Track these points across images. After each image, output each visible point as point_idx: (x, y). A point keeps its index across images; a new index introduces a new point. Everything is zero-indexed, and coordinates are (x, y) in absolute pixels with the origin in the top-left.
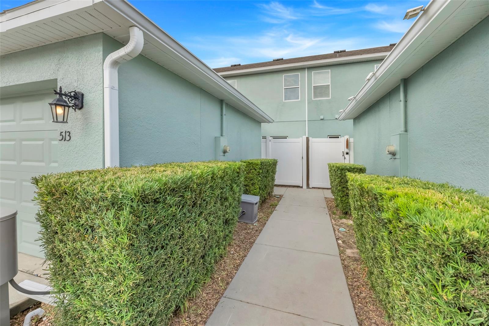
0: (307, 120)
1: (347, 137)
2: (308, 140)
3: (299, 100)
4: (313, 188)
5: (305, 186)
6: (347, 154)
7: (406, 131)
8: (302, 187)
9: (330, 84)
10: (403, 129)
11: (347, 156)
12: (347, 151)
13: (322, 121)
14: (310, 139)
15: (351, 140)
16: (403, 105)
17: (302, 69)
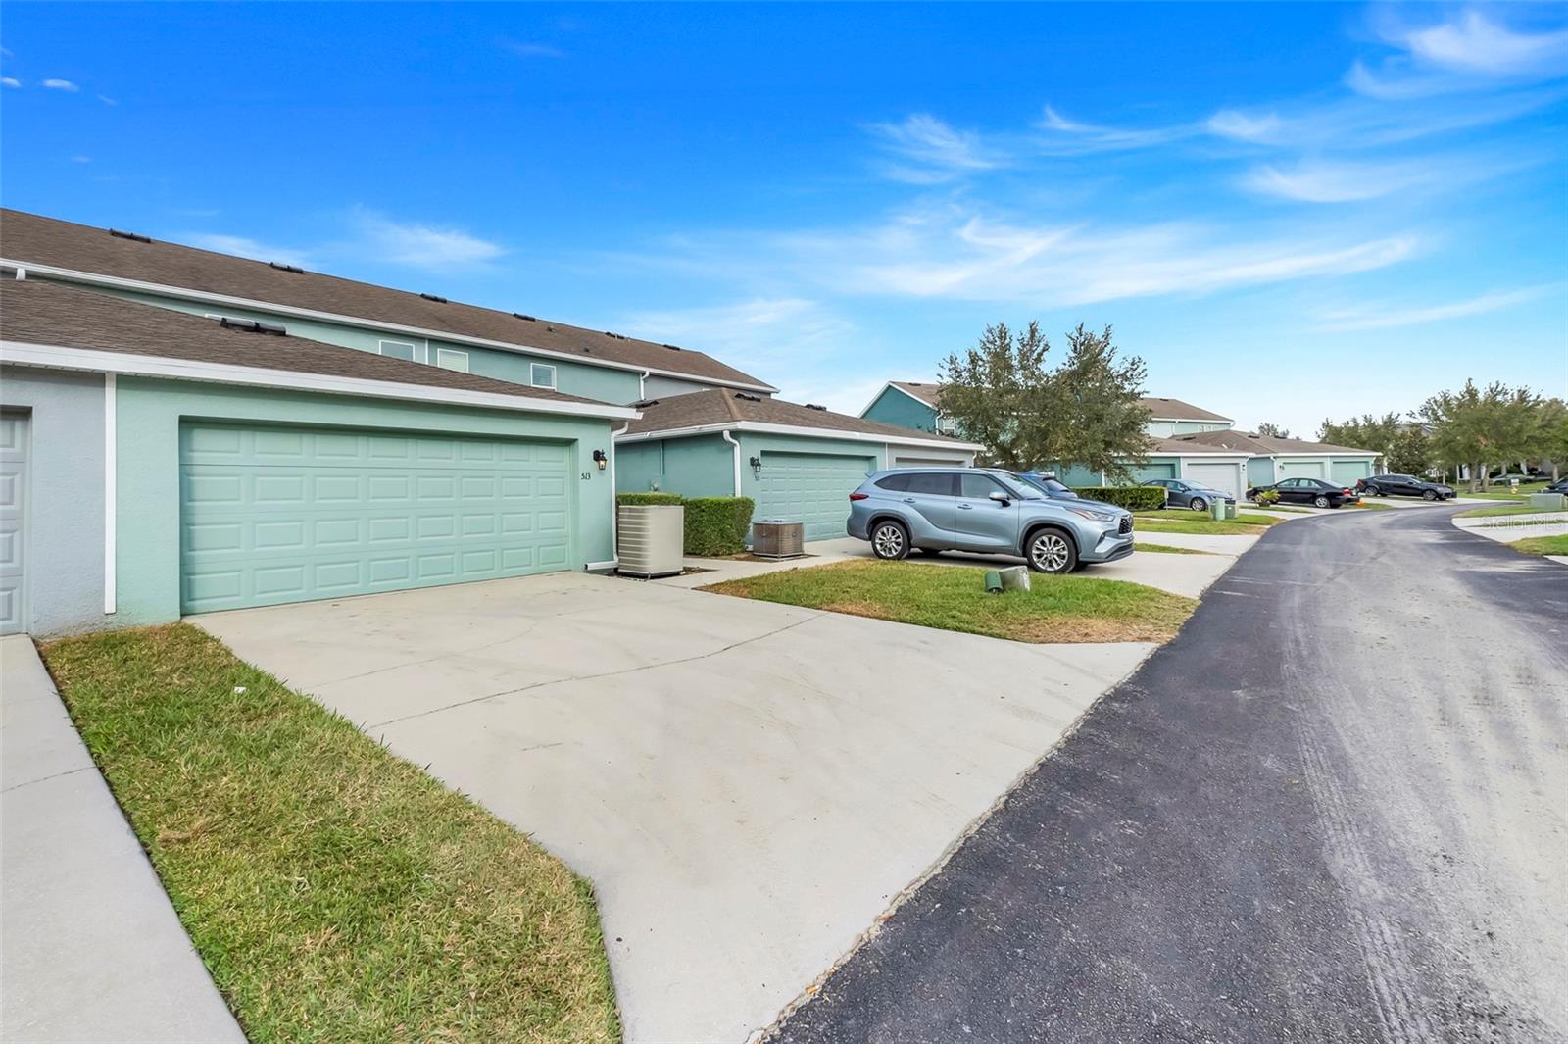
16: (662, 456)
17: (418, 339)
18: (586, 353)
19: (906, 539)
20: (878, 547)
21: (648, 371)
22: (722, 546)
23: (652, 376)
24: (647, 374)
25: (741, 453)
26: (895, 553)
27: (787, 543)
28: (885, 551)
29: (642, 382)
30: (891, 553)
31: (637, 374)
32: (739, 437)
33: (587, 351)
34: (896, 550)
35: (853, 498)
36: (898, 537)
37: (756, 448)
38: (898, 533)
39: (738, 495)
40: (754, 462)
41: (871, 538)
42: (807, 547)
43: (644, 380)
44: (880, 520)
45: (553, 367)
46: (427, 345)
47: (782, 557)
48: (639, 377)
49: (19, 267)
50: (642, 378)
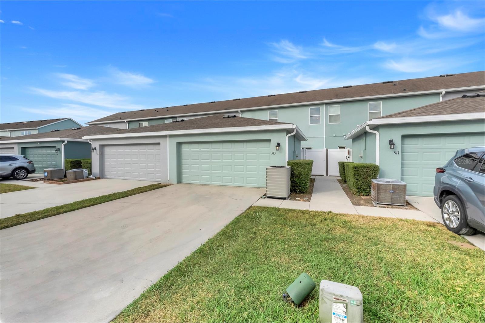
0: (325, 137)
1: (349, 149)
2: (327, 150)
3: (320, 124)
4: (330, 176)
5: (325, 175)
6: (349, 157)
7: (365, 149)
8: (324, 176)
9: (340, 114)
10: (364, 149)
11: (349, 159)
12: (349, 156)
13: (334, 137)
14: (329, 149)
15: (351, 150)
16: (364, 140)
17: (322, 104)
20: (445, 215)
21: (444, 91)
24: (443, 93)
25: (379, 139)
27: (385, 196)
29: (441, 98)
32: (379, 129)
41: (442, 207)
43: (443, 96)
44: (448, 192)
46: (325, 106)
47: (378, 204)
48: (440, 95)
49: (239, 110)
50: (441, 95)
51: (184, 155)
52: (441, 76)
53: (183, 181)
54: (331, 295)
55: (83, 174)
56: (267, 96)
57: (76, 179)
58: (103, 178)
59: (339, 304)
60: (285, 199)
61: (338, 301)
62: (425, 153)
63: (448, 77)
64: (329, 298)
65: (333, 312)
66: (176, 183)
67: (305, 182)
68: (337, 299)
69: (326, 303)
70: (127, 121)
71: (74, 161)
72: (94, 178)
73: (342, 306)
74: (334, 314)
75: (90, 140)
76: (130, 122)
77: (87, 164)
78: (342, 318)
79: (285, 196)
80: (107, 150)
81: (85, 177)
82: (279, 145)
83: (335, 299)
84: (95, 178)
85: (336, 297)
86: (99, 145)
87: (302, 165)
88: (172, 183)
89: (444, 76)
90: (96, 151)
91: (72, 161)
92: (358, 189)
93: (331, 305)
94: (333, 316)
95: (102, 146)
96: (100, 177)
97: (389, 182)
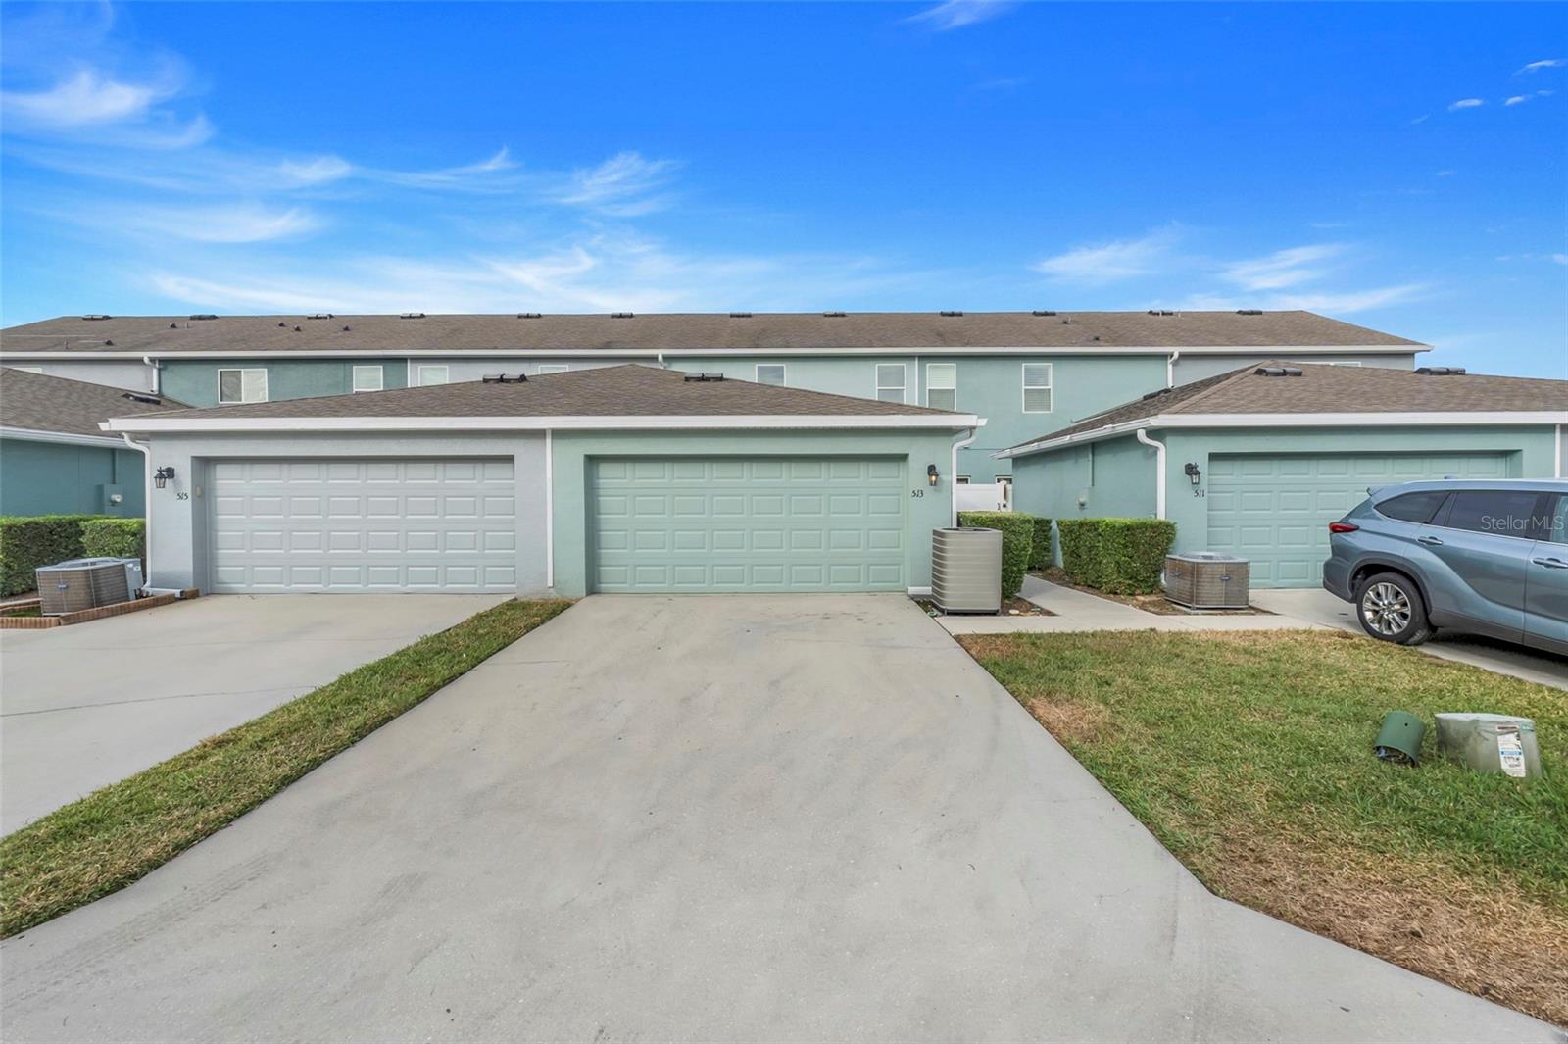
6: (1004, 506)
7: (1093, 485)
9: (954, 388)
10: (1090, 484)
11: (1004, 509)
12: (1005, 502)
16: (1090, 463)
17: (910, 357)
18: (1096, 342)
19: (1420, 609)
20: (1369, 615)
21: (1176, 351)
22: (1120, 583)
23: (1183, 356)
24: (1176, 356)
25: (1166, 460)
26: (1396, 631)
27: (1212, 590)
28: (1379, 622)
29: (1170, 367)
30: (1389, 628)
31: (1164, 356)
32: (1165, 437)
33: (1097, 339)
34: (1399, 626)
35: (1335, 529)
36: (1405, 604)
37: (1198, 452)
38: (1404, 596)
39: (1161, 517)
40: (1191, 470)
41: (1357, 599)
42: (1255, 596)
43: (1175, 364)
44: (1373, 569)
45: (1049, 365)
46: (917, 362)
47: (1198, 608)
48: (1167, 359)
49: (660, 353)
50: (1169, 361)
51: (606, 501)
52: (1151, 312)
53: (603, 585)
54: (1492, 725)
55: (126, 582)
56: (726, 314)
57: (99, 602)
58: (207, 595)
59: (1507, 736)
60: (994, 613)
61: (1505, 731)
62: (1246, 494)
63: (1165, 317)
64: (1491, 730)
65: (1501, 750)
66: (584, 594)
67: (1019, 569)
68: (1503, 728)
69: (1487, 740)
70: (152, 360)
71: (19, 528)
72: (178, 595)
73: (1512, 737)
74: (1503, 753)
75: (136, 436)
76: (165, 363)
77: (119, 539)
78: (1515, 756)
79: (996, 606)
80: (226, 480)
81: (132, 595)
82: (932, 470)
83: (1500, 728)
84: (182, 593)
85: (1501, 726)
86: (193, 457)
87: (1013, 524)
88: (569, 595)
89: (1158, 314)
90: (174, 482)
91: (10, 528)
92: (1130, 579)
93: (1496, 741)
94: (1502, 757)
95: (204, 464)
96: (197, 591)
97: (1211, 557)
